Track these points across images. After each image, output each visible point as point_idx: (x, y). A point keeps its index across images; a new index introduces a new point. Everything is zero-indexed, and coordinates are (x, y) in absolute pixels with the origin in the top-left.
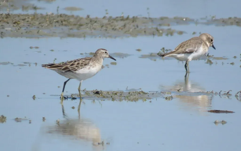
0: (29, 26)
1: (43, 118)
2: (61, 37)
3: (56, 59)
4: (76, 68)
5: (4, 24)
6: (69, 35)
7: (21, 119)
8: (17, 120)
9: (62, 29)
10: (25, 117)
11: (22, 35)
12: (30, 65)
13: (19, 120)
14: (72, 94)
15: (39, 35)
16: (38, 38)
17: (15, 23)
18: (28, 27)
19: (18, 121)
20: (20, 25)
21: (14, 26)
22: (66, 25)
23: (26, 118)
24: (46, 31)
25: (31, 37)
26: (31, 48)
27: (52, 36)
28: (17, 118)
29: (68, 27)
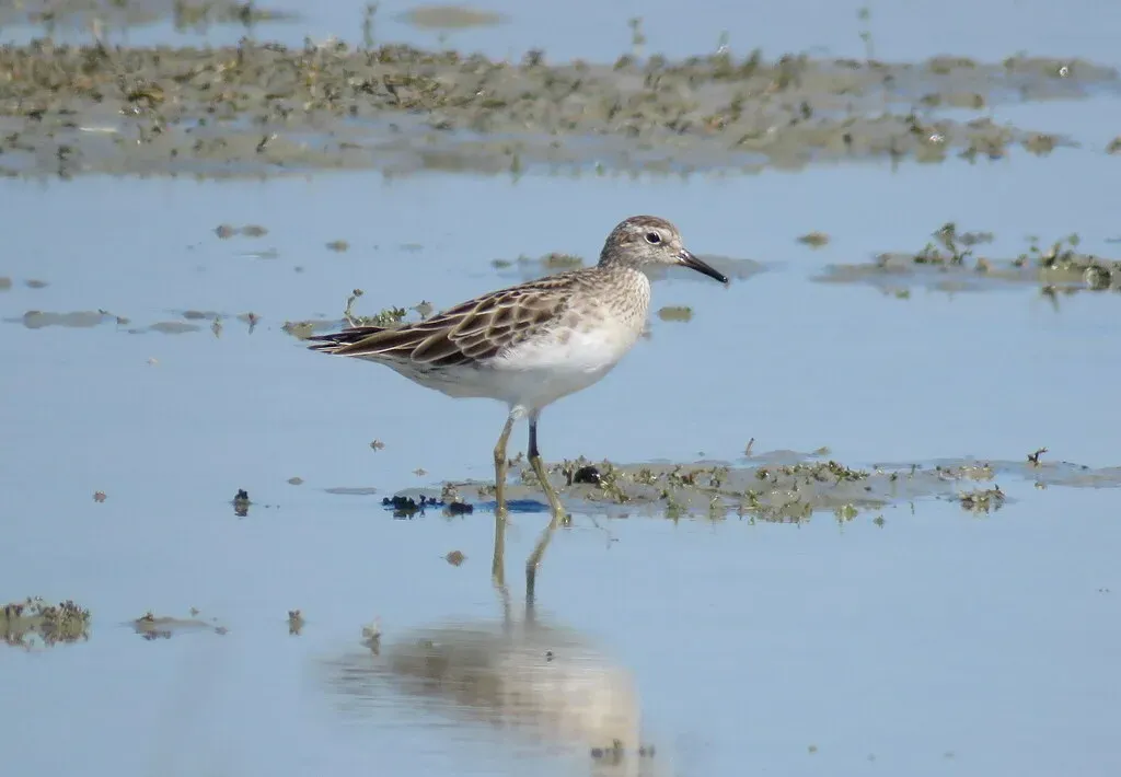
0: (211, 110)
1: (291, 614)
2: (388, 174)
3: (357, 293)
4: (494, 341)
5: (76, 104)
6: (432, 161)
7: (167, 620)
8: (149, 627)
9: (394, 128)
10: (195, 612)
11: (171, 164)
12: (217, 329)
13: (156, 628)
14: (450, 485)
15: (266, 160)
16: (263, 177)
17: (133, 98)
18: (210, 119)
19: (152, 635)
20: (162, 109)
21: (129, 113)
22: (410, 106)
23: (197, 617)
24: (305, 142)
25: (222, 174)
26: (222, 232)
27: (339, 164)
28: (148, 618)
29: (425, 117)
